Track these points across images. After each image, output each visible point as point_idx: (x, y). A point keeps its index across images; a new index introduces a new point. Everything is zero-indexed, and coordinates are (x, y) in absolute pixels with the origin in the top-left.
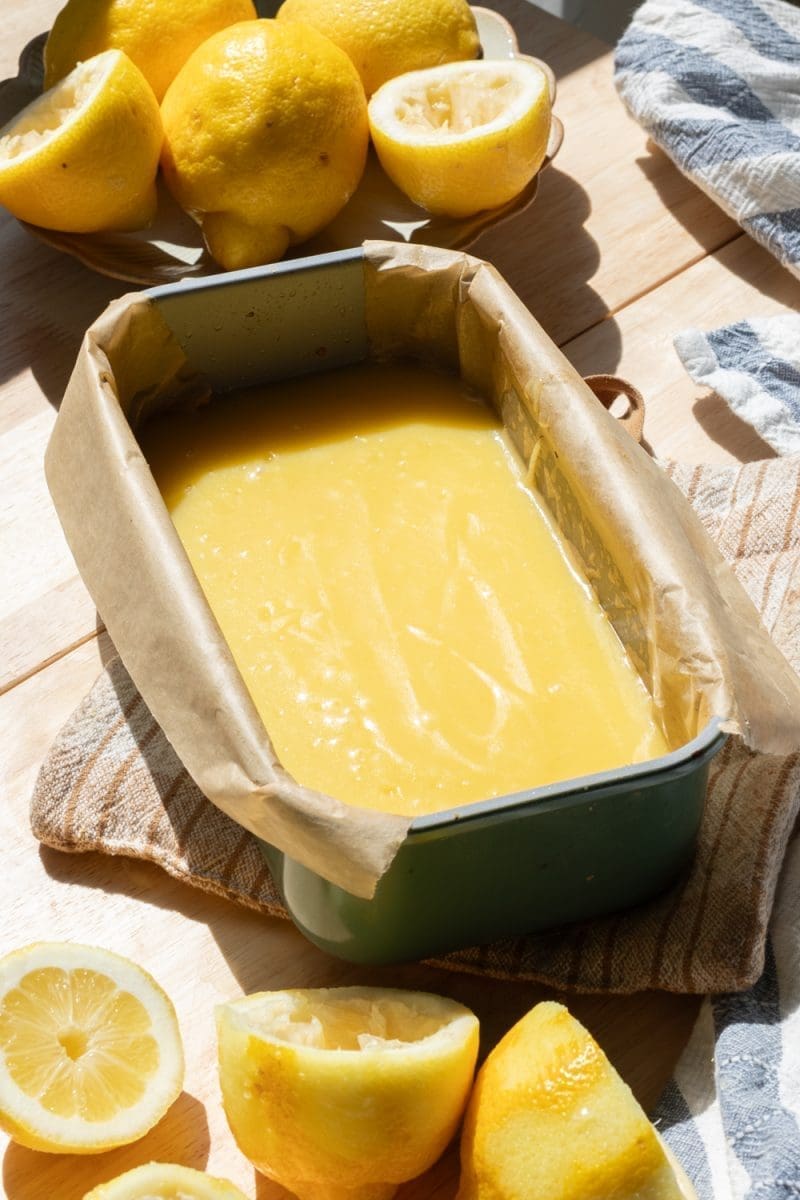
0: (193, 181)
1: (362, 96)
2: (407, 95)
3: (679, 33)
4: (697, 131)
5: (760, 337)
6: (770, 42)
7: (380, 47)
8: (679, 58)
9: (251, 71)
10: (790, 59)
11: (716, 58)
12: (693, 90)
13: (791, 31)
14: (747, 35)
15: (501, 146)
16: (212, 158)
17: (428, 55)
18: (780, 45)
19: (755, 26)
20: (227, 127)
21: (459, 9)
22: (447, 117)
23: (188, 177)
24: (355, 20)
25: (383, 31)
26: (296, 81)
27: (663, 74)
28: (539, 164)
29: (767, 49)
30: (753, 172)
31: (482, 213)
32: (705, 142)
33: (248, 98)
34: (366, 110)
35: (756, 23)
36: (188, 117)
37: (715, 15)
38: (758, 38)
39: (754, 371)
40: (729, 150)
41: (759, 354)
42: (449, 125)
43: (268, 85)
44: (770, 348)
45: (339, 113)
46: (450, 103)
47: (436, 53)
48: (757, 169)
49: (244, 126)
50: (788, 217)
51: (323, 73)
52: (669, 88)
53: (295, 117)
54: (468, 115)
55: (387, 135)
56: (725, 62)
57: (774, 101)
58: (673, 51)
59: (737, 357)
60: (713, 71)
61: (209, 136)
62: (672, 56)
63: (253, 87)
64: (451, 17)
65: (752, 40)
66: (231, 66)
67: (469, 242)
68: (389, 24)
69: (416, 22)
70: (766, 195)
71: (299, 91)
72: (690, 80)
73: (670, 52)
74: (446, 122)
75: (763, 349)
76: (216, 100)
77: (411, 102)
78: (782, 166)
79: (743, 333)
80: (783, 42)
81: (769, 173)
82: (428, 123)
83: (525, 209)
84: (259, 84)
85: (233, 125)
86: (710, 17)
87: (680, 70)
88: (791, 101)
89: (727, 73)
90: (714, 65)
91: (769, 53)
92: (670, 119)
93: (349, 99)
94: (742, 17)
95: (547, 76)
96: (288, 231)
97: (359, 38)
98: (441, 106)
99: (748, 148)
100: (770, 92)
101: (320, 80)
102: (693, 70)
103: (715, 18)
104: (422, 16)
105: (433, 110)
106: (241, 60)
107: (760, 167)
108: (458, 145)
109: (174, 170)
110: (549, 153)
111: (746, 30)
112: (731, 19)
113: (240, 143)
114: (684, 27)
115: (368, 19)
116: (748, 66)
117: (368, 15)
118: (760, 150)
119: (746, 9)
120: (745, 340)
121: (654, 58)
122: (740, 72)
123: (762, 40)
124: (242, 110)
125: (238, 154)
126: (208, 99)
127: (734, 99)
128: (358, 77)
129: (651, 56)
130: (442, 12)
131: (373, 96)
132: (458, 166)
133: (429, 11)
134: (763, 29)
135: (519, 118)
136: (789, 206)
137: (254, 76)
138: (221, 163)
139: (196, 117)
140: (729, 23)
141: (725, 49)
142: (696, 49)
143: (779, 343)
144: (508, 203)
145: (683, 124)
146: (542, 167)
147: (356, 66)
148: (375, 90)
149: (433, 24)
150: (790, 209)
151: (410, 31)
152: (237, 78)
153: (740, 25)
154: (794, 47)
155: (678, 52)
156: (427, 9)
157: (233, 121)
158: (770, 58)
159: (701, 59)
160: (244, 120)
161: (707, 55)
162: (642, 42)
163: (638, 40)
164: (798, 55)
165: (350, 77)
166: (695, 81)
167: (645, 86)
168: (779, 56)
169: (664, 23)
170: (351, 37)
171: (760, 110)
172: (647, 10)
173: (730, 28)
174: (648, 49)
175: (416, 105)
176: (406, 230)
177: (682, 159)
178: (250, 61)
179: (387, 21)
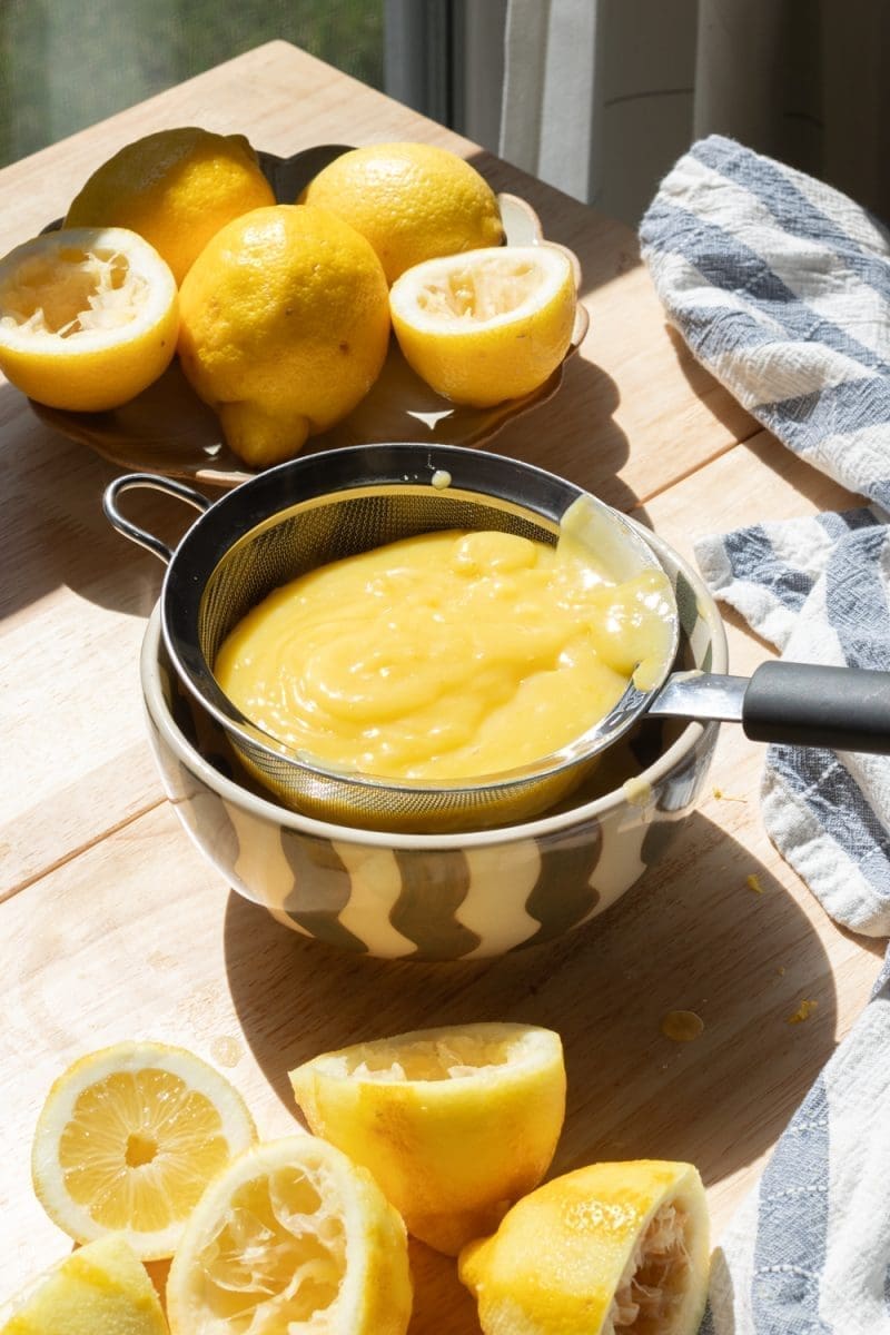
0: (211, 371)
1: (384, 284)
2: (430, 282)
3: (701, 207)
4: (703, 320)
5: (774, 546)
6: (796, 217)
7: (401, 234)
8: (698, 238)
9: (270, 258)
10: (816, 236)
11: (736, 237)
12: (711, 273)
13: (820, 207)
14: (772, 211)
15: (525, 335)
16: (230, 346)
17: (451, 242)
18: (806, 221)
19: (783, 200)
20: (246, 315)
21: (482, 195)
22: (471, 305)
23: (206, 366)
24: (376, 206)
25: (404, 218)
26: (316, 268)
27: (679, 256)
28: (564, 353)
29: (792, 225)
30: (749, 363)
31: (507, 403)
32: (710, 332)
33: (267, 285)
34: (387, 298)
35: (784, 197)
36: (206, 305)
37: (741, 188)
38: (784, 214)
39: (768, 582)
40: (729, 341)
41: (773, 564)
42: (472, 313)
43: (288, 272)
44: (783, 558)
45: (360, 301)
46: (473, 291)
47: (458, 240)
48: (752, 361)
49: (263, 314)
50: (785, 407)
51: (343, 258)
52: (684, 273)
53: (313, 306)
54: (491, 303)
55: (410, 324)
56: (745, 242)
57: (796, 280)
58: (694, 229)
59: (749, 565)
60: (731, 252)
61: (228, 324)
62: (691, 235)
63: (272, 275)
64: (474, 203)
65: (777, 216)
66: (250, 253)
67: (493, 432)
68: (411, 210)
69: (438, 208)
70: (763, 385)
71: (319, 278)
72: (707, 262)
73: (689, 230)
74: (469, 310)
75: (777, 558)
76: (234, 288)
77: (434, 290)
78: (773, 356)
79: (756, 538)
80: (810, 217)
81: (763, 363)
82: (452, 312)
83: (549, 399)
84: (279, 270)
85: (252, 313)
86: (735, 191)
87: (696, 253)
88: (813, 281)
89: (746, 253)
90: (732, 245)
91: (794, 229)
92: (680, 307)
93: (371, 287)
94: (769, 190)
95: (571, 263)
96: (308, 421)
97: (380, 225)
98: (463, 294)
99: (744, 338)
100: (791, 271)
101: (340, 268)
102: (710, 252)
103: (741, 192)
104: (444, 202)
105: (456, 298)
106: (259, 248)
107: (755, 358)
108: (481, 333)
109: (192, 359)
110: (574, 341)
111: (772, 205)
112: (757, 193)
113: (259, 331)
114: (708, 200)
115: (390, 205)
116: (768, 246)
117: (390, 201)
118: (756, 339)
119: (775, 181)
120: (758, 547)
121: (674, 236)
122: (759, 251)
123: (788, 216)
124: (261, 299)
125: (256, 342)
126: (225, 287)
127: (754, 280)
128: (379, 264)
129: (672, 233)
130: (465, 198)
131: (395, 284)
132: (482, 355)
133: (452, 197)
134: (791, 202)
135: (543, 305)
136: (783, 396)
137: (274, 263)
138: (240, 352)
139: (215, 305)
140: (755, 197)
141: (745, 227)
142: (716, 227)
143: (793, 553)
144: (531, 393)
145: (691, 312)
146: (568, 354)
147: (377, 254)
148: (396, 277)
149: (456, 211)
150: (785, 399)
151: (432, 217)
152: (255, 265)
153: (765, 200)
154: (821, 223)
155: (697, 231)
156: (450, 195)
157: (251, 309)
158: (795, 235)
159: (719, 239)
160: (262, 308)
161: (728, 234)
162: (666, 216)
163: (662, 213)
164: (825, 231)
165: (372, 265)
166: (712, 264)
167: (663, 269)
168: (804, 232)
169: (689, 194)
170: (372, 223)
171: (781, 290)
172: (673, 179)
173: (755, 204)
174: (670, 225)
175: (439, 293)
176: (430, 419)
177: (693, 350)
178: (269, 248)
179: (409, 207)
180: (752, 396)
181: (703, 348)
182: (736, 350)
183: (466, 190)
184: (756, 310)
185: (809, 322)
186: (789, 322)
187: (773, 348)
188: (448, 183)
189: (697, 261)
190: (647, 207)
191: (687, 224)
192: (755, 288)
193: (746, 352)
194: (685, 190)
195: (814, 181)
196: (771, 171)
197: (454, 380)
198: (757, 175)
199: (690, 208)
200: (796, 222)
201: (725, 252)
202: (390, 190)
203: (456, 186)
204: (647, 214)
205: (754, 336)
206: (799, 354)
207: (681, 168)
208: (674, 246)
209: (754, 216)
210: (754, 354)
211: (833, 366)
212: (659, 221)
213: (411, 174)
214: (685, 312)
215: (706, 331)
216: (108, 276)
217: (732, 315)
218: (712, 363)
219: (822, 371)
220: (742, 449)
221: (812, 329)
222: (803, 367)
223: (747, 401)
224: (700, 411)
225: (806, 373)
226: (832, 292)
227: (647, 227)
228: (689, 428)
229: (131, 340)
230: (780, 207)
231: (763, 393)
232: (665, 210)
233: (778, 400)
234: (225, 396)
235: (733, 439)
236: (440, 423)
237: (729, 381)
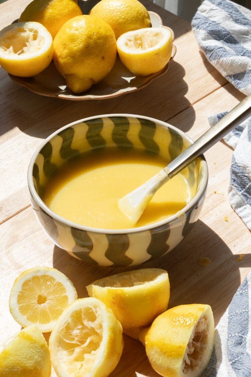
0: (63, 65)
1: (115, 39)
2: (129, 38)
3: (210, 16)
4: (211, 50)
6: (239, 19)
7: (120, 24)
8: (209, 25)
9: (81, 31)
10: (245, 24)
11: (221, 25)
12: (213, 35)
13: (246, 15)
14: (232, 17)
15: (157, 54)
16: (69, 57)
17: (135, 26)
18: (242, 20)
19: (235, 14)
20: (73, 48)
21: (144, 12)
22: (141, 45)
23: (61, 63)
24: (112, 15)
25: (121, 19)
26: (95, 34)
27: (204, 30)
28: (169, 59)
29: (237, 21)
30: (224, 63)
31: (152, 74)
32: (213, 53)
33: (80, 39)
34: (116, 42)
35: (235, 13)
36: (61, 45)
37: (222, 10)
40: (218, 56)
42: (142, 47)
43: (86, 35)
45: (108, 44)
46: (142, 41)
47: (137, 25)
48: (225, 62)
49: (78, 48)
50: (235, 76)
51: (103, 31)
52: (205, 35)
53: (94, 45)
54: (147, 45)
55: (122, 51)
56: (223, 26)
57: (239, 38)
58: (208, 22)
60: (219, 29)
61: (68, 51)
62: (207, 24)
63: (81, 36)
64: (142, 14)
65: (233, 18)
66: (75, 29)
67: (148, 83)
68: (123, 17)
69: (131, 16)
70: (229, 69)
72: (212, 32)
74: (140, 47)
76: (70, 40)
77: (130, 40)
78: (232, 61)
80: (243, 19)
81: (229, 63)
82: (135, 47)
83: (164, 73)
84: (84, 34)
85: (75, 48)
86: (221, 11)
87: (209, 29)
88: (244, 38)
89: (224, 30)
90: (220, 27)
91: (238, 22)
92: (204, 46)
93: (111, 40)
94: (231, 11)
95: (171, 32)
96: (92, 80)
97: (114, 21)
98: (139, 42)
99: (223, 55)
100: (237, 35)
101: (102, 34)
102: (213, 29)
103: (222, 11)
104: (133, 14)
105: (136, 43)
106: (77, 28)
107: (226, 61)
108: (144, 54)
109: (57, 61)
110: (172, 56)
111: (231, 15)
112: (227, 11)
113: (77, 53)
114: (212, 14)
115: (117, 15)
116: (230, 27)
117: (116, 14)
118: (227, 55)
119: (232, 8)
121: (202, 24)
122: (228, 29)
123: (236, 18)
124: (78, 43)
125: (77, 56)
126: (67, 40)
127: (226, 38)
128: (113, 33)
129: (201, 24)
130: (139, 13)
131: (118, 39)
132: (145, 60)
133: (135, 13)
134: (237, 14)
135: (163, 45)
136: (235, 72)
137: (82, 32)
138: (72, 59)
139: (64, 45)
140: (226, 13)
141: (223, 22)
142: (214, 22)
144: (160, 71)
145: (207, 47)
146: (170, 60)
147: (113, 30)
148: (119, 37)
149: (136, 17)
150: (235, 73)
151: (129, 19)
152: (76, 33)
153: (230, 14)
154: (246, 21)
155: (209, 23)
156: (135, 12)
157: (75, 46)
158: (239, 24)
159: (216, 25)
160: (78, 46)
161: (218, 24)
162: (200, 18)
163: (198, 18)
164: (247, 23)
165: (111, 33)
166: (213, 33)
167: (199, 34)
168: (241, 23)
169: (206, 12)
170: (111, 20)
171: (234, 41)
172: (201, 8)
173: (226, 15)
174: (201, 21)
175: (131, 41)
176: (129, 79)
177: (208, 59)
178: (80, 28)
179: (122, 16)
180: (225, 73)
181: (211, 58)
182: (221, 59)
183: (140, 10)
184: (227, 47)
185: (243, 50)
186: (236, 50)
187: (232, 58)
188: (134, 8)
189: (209, 32)
190: (194, 16)
191: (206, 21)
192: (226, 40)
193: (223, 59)
194: (205, 11)
195: (244, 8)
196: (231, 5)
197: (136, 68)
198: (227, 6)
199: (207, 16)
200: (238, 20)
201: (217, 29)
202: (117, 10)
203: (137, 9)
204: (194, 18)
205: (226, 54)
206: (240, 60)
207: (204, 4)
208: (202, 27)
209: (226, 18)
210: (226, 60)
211: (250, 63)
212: (197, 20)
213: (123, 6)
214: (205, 47)
215: (211, 53)
216: (32, 36)
217: (220, 48)
218: (213, 63)
219: (247, 65)
220: (222, 89)
221: (243, 52)
222: (241, 64)
223: (224, 74)
224: (210, 77)
225: (241, 65)
226: (249, 41)
227: (194, 22)
228: (206, 82)
229: (39, 55)
230: (234, 16)
231: (229, 71)
232: (199, 17)
233: (233, 74)
234: (67, 72)
235: (220, 86)
236: (132, 80)
237: (219, 68)
